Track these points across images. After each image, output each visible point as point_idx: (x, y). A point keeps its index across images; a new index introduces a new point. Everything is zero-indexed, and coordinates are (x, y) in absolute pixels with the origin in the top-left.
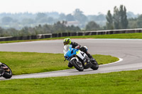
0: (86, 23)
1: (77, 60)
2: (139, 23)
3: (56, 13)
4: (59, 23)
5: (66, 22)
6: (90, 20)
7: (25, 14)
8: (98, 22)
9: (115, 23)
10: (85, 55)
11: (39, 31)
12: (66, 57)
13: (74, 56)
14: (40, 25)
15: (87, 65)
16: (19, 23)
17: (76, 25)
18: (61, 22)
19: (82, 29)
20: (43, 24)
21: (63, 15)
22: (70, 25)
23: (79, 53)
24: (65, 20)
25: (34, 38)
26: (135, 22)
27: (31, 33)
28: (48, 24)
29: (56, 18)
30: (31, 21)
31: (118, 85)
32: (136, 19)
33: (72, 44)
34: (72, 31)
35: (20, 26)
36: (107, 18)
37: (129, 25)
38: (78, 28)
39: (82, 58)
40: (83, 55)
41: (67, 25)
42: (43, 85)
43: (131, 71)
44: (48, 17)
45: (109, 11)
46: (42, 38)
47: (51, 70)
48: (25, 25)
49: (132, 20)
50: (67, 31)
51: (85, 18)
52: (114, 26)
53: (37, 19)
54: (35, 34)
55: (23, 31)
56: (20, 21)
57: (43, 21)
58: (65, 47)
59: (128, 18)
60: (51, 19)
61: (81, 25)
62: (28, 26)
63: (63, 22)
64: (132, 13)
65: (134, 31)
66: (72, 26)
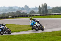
0: (30, 11)
1: (36, 26)
2: (52, 11)
3: (17, 7)
4: (18, 11)
5: (21, 11)
6: (31, 10)
7: (3, 7)
8: (35, 11)
9: (42, 11)
10: (39, 24)
11: (9, 15)
12: (31, 25)
13: (34, 25)
14: (10, 12)
15: (40, 28)
16: (1, 11)
17: (25, 12)
18: (19, 11)
19: (28, 14)
20: (11, 12)
21: (20, 8)
22: (23, 12)
23: (36, 23)
24: (20, 10)
25: (7, 18)
26: (51, 11)
27: (6, 16)
28: (13, 12)
29: (17, 9)
30: (6, 10)
31: (43, 38)
32: (51, 10)
33: (33, 19)
34: (24, 15)
35: (1, 12)
36: (39, 9)
37: (48, 12)
38: (26, 13)
39: (38, 25)
40: (38, 24)
41: (21, 12)
42: (11, 38)
43: (49, 32)
44: (13, 9)
45: (40, 6)
46: (11, 18)
47: (15, 32)
48: (4, 12)
49: (50, 10)
50: (21, 15)
51: (29, 9)
52: (42, 12)
53: (9, 9)
54: (8, 16)
55: (3, 15)
56: (1, 10)
57: (11, 10)
58: (30, 21)
59: (48, 9)
60: (14, 10)
61: (27, 12)
62: (5, 12)
63: (20, 11)
64: (49, 7)
65: (50, 15)
66: (24, 13)
